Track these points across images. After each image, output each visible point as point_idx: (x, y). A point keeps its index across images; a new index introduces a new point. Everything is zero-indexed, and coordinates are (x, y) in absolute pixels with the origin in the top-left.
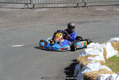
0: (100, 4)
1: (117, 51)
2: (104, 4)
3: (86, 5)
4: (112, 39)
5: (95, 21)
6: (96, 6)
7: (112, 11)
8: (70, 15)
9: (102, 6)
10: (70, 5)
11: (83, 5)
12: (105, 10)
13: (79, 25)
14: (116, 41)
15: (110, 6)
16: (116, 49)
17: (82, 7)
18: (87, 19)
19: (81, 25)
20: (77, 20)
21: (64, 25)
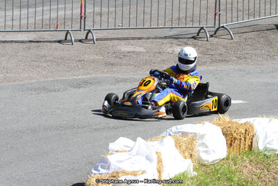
0: (126, 34)
1: (189, 161)
2: (137, 34)
3: (88, 38)
4: (174, 129)
5: (118, 81)
6: (118, 39)
7: (160, 53)
8: (49, 64)
9: (133, 39)
10: (47, 36)
11: (82, 35)
12: (142, 50)
13: (74, 90)
14: (184, 134)
15: (154, 41)
16: (186, 154)
17: (80, 41)
18: (94, 76)
19: (81, 90)
20: (70, 77)
21: (35, 89)
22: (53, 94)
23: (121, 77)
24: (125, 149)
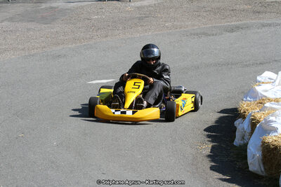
5: (263, 26)
13: (229, 34)
18: (244, 22)
19: (234, 34)
20: (225, 23)
21: (197, 34)
22: (212, 37)
23: (265, 22)
24: (269, 81)
